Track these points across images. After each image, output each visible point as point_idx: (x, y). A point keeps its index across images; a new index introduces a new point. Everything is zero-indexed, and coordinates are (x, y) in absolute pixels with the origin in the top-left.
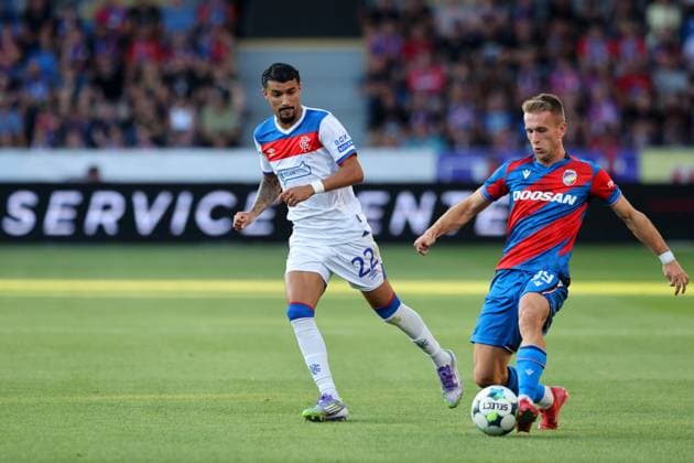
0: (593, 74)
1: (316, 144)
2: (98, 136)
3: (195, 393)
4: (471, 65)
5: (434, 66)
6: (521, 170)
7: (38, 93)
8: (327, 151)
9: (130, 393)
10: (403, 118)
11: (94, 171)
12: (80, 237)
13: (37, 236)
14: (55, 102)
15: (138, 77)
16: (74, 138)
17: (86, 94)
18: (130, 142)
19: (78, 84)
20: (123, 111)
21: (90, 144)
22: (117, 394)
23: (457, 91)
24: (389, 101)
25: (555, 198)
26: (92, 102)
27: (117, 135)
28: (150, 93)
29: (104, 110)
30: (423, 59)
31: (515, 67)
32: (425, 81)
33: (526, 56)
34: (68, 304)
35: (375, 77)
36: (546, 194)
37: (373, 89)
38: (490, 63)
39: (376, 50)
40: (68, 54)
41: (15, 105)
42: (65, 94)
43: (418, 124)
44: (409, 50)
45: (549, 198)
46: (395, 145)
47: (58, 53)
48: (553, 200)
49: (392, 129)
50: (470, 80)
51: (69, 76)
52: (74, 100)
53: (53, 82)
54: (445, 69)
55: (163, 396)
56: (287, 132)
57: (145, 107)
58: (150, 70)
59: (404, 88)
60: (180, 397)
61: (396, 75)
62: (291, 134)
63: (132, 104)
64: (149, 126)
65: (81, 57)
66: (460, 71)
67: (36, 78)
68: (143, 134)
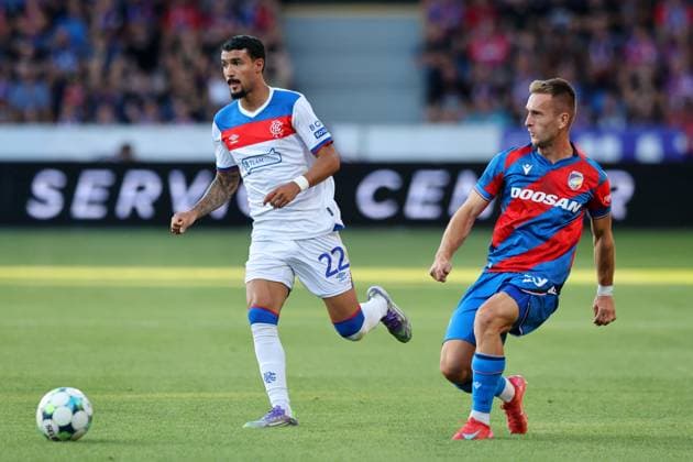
0: (672, 43)
1: (289, 129)
2: (131, 111)
3: (236, 391)
4: (539, 34)
5: (499, 34)
6: (521, 163)
7: (65, 63)
8: (300, 138)
9: (166, 391)
10: (464, 91)
11: (126, 149)
12: (111, 221)
13: (65, 220)
14: (84, 74)
15: (176, 46)
16: (105, 113)
17: (118, 65)
18: (166, 117)
19: (110, 54)
20: (158, 83)
21: (123, 119)
22: (153, 392)
23: (523, 62)
24: (450, 73)
25: (559, 204)
26: (125, 74)
27: (152, 110)
28: (188, 64)
29: (138, 83)
30: (486, 27)
31: (586, 35)
32: (489, 51)
33: (598, 23)
34: (100, 294)
35: (434, 46)
36: (549, 197)
37: (431, 60)
38: (559, 31)
39: (434, 17)
40: (99, 21)
41: (40, 78)
42: (95, 65)
43: (481, 98)
44: (471, 17)
45: (552, 202)
46: (456, 120)
47: (87, 19)
48: (557, 205)
49: (452, 103)
50: (537, 49)
51: (100, 45)
52: (106, 71)
53: (83, 53)
54: (510, 38)
55: (202, 394)
56: (252, 115)
57: (183, 79)
58: (189, 39)
59: (465, 58)
60: (221, 395)
61: (457, 45)
62: (257, 116)
63: (168, 75)
64: (187, 101)
65: (114, 24)
66: (527, 40)
67: (64, 47)
68: (180, 108)
